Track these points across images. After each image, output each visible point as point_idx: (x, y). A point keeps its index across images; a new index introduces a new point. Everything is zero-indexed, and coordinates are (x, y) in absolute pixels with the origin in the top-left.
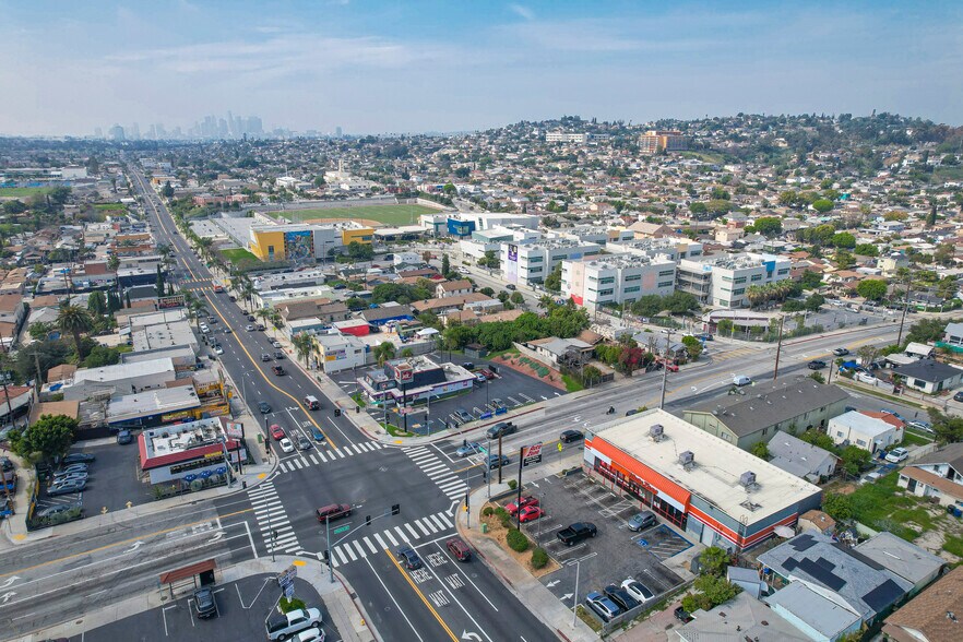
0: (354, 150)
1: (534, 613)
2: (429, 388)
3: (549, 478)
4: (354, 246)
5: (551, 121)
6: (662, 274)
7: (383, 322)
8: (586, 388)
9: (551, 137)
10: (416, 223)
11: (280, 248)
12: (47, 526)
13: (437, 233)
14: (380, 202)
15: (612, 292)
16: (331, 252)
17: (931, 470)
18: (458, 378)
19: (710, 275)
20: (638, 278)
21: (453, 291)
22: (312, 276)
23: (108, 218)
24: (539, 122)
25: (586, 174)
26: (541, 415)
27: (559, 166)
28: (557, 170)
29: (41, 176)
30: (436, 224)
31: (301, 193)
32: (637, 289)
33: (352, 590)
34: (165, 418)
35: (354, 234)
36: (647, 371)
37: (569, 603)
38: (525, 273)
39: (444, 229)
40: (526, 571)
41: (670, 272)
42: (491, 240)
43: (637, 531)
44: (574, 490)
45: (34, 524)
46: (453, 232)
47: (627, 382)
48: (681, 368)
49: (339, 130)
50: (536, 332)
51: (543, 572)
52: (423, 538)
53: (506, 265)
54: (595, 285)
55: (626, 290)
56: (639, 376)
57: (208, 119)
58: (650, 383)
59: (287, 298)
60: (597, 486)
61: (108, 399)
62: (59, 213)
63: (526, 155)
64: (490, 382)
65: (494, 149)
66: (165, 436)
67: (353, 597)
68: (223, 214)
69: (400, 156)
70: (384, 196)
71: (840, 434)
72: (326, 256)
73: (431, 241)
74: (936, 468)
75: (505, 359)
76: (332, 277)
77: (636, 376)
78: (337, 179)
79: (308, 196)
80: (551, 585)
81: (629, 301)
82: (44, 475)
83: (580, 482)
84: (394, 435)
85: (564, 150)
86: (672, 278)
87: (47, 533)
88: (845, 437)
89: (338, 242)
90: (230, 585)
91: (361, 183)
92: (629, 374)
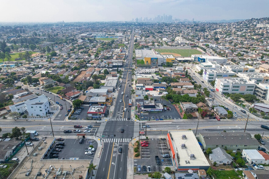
0: (190, 29)
1: (127, 164)
2: (150, 109)
3: (157, 139)
4: (168, 63)
5: (264, 18)
6: (248, 87)
7: (158, 88)
8: (188, 119)
9: (259, 26)
10: (190, 56)
11: (149, 62)
12: (71, 119)
13: (195, 60)
14: (186, 48)
15: (228, 90)
16: (162, 64)
17: (253, 174)
18: (159, 108)
19: (267, 90)
20: (238, 87)
21: (184, 81)
22: (152, 71)
23: (120, 48)
24: (259, 18)
25: (264, 41)
26: (170, 123)
27: (255, 38)
28: (253, 39)
29: (113, 35)
30: (195, 58)
31: (167, 44)
32: (238, 90)
33: (103, 148)
34: (99, 103)
35: (169, 60)
36: (210, 118)
37: (135, 165)
38: (207, 79)
39: (197, 59)
40: (133, 156)
41: (253, 87)
42: (205, 66)
43: (164, 157)
44: (160, 143)
45: (69, 118)
46: (199, 61)
47: (201, 120)
48: (221, 120)
49: (193, 19)
50: (187, 100)
51: (136, 158)
52: (122, 143)
53: (204, 75)
54: (222, 87)
55: (233, 90)
56: (206, 119)
57: (158, 16)
58: (207, 122)
59: (141, 77)
60: (165, 144)
61: (91, 97)
62: (111, 46)
63: (245, 33)
64: (167, 111)
65: (234, 30)
66: (94, 107)
67: (102, 149)
68: (145, 49)
69: (203, 31)
70: (188, 46)
71: (245, 154)
72: (160, 64)
73: (191, 63)
74: (254, 174)
75: (176, 105)
76: (157, 72)
77: (205, 119)
78: (178, 39)
79: (168, 45)
80: (135, 161)
81: (233, 93)
82: (75, 110)
83: (163, 142)
84: (136, 118)
85: (261, 31)
86: (253, 89)
87: (70, 121)
88: (245, 156)
89: (165, 61)
90: (87, 139)
91: (185, 41)
92: (203, 118)
